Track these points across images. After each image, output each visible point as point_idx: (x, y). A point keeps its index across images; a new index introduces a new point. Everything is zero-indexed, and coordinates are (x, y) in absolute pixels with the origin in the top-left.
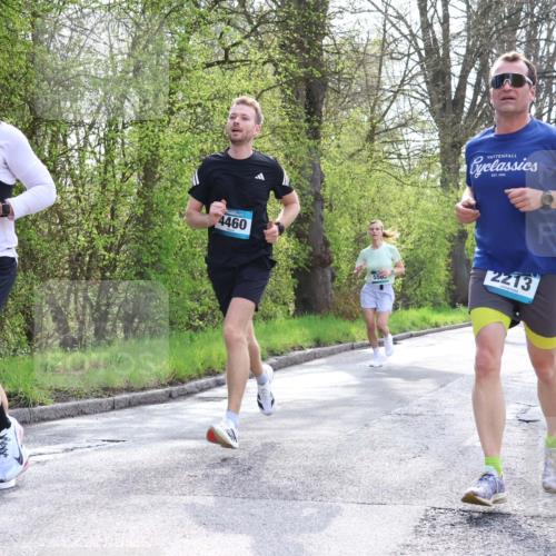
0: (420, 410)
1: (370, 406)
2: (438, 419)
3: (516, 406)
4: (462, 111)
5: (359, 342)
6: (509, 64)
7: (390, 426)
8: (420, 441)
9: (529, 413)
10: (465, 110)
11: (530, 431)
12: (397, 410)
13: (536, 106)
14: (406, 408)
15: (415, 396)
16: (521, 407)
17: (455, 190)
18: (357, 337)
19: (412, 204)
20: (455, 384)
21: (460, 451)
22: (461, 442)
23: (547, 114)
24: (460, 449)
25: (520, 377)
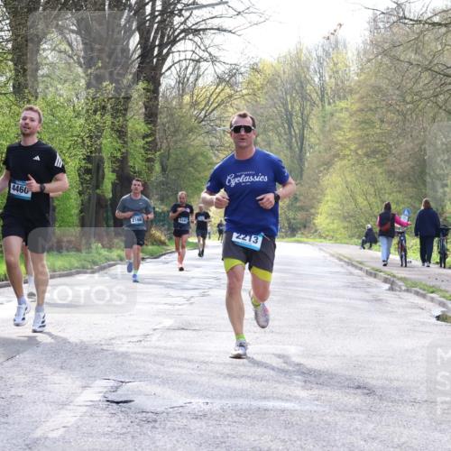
3: (104, 383)
6: (241, 119)
9: (119, 392)
11: (121, 416)
16: (112, 383)
17: (32, 99)
20: (26, 356)
21: (27, 445)
22: (29, 433)
23: (150, 4)
24: (27, 442)
25: (112, 344)
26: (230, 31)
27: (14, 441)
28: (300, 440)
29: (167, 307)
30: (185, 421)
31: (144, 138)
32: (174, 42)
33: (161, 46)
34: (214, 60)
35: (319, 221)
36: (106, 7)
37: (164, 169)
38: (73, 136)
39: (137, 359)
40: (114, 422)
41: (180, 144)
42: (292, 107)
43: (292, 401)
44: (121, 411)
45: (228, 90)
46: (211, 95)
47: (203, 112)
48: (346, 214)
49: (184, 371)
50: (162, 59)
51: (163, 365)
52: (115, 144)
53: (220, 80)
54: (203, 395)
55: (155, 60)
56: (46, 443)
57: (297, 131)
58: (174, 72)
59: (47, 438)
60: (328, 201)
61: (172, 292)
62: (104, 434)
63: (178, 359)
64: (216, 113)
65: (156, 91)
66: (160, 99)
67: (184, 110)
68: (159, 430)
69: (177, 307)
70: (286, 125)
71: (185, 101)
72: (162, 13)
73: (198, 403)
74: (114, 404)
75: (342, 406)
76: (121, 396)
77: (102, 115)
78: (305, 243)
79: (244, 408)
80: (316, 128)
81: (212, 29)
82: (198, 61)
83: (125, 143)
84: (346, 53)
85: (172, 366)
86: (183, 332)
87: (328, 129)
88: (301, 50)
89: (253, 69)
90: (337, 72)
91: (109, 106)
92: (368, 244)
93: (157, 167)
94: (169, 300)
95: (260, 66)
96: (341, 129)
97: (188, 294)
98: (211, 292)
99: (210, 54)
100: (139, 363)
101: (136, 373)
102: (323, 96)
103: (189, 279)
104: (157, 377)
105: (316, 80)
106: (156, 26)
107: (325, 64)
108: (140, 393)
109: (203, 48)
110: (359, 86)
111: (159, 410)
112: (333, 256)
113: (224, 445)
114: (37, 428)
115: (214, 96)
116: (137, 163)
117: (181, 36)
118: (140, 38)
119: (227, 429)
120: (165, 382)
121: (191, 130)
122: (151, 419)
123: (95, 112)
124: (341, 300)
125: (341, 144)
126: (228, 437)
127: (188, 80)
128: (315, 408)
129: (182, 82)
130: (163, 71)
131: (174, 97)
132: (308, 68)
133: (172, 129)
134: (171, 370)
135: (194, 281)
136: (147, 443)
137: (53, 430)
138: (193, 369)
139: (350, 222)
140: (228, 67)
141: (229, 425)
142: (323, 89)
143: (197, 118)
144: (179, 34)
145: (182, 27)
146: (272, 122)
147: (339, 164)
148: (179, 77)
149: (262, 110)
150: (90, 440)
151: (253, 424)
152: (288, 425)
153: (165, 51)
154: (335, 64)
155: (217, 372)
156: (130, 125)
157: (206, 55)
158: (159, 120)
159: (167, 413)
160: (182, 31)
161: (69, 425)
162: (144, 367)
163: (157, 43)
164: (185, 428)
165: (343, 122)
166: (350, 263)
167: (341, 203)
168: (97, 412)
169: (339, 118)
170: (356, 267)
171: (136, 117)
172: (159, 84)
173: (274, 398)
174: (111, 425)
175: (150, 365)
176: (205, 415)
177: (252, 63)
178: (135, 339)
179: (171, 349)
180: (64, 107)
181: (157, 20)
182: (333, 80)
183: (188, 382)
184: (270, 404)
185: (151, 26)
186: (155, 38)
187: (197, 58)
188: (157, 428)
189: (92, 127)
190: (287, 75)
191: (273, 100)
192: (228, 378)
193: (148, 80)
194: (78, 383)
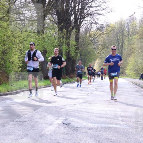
0: (25, 120)
1: (6, 118)
2: (32, 123)
3: (63, 118)
4: (45, 3)
5: (3, 93)
7: (13, 126)
8: (24, 132)
9: (67, 121)
10: (47, 2)
11: (67, 128)
12: (17, 120)
13: (74, 3)
14: (20, 119)
15: (24, 114)
16: (64, 118)
17: (42, 34)
18: (2, 91)
19: (25, 39)
20: (39, 110)
21: (40, 136)
22: (40, 133)
23: (78, 6)
24: (40, 135)
25: (65, 107)
26: (101, 15)
27: (36, 135)
28: (121, 136)
29: (81, 96)
30: (86, 130)
31: (75, 46)
32: (84, 18)
33: (81, 19)
34: (96, 23)
35: (127, 71)
36: (65, 7)
37: (81, 55)
38: (54, 45)
39: (72, 111)
40: (65, 130)
41: (86, 48)
42: (119, 38)
43: (118, 125)
44: (68, 127)
45: (100, 32)
46: (95, 34)
47: (93, 39)
48: (135, 70)
49: (86, 115)
50: (81, 23)
51: (80, 113)
52: (66, 48)
53: (98, 29)
54: (91, 123)
55: (79, 23)
56: (45, 136)
57: (121, 45)
58: (84, 27)
59: (45, 134)
60: (130, 66)
61: (83, 92)
62: (62, 133)
63: (84, 112)
64: (97, 39)
65: (79, 32)
66: (80, 34)
67: (87, 38)
68: (79, 132)
69: (84, 96)
70: (117, 43)
71: (87, 35)
72: (81, 9)
73: (90, 125)
74: (65, 125)
75: (133, 127)
76: (67, 122)
77: (63, 39)
78: (123, 78)
79: (104, 126)
80: (126, 44)
81: (96, 14)
82: (91, 23)
83: (69, 47)
84: (136, 21)
85: (82, 114)
86: (86, 104)
87: (130, 44)
88: (122, 20)
89: (108, 26)
90: (133, 27)
91: (65, 37)
92: (142, 79)
93: (79, 55)
94: (82, 94)
95: (110, 25)
96: (134, 44)
97: (87, 92)
98: (94, 92)
99: (95, 21)
100: (73, 113)
101: (72, 116)
102: (129, 34)
103: (88, 88)
104: (78, 117)
105: (127, 29)
106: (79, 13)
107: (129, 24)
108: (73, 121)
109: (93, 19)
110: (140, 31)
111: (78, 127)
112: (131, 82)
113: (98, 138)
114: (43, 131)
115: (96, 34)
116: (73, 53)
117: (86, 16)
118: (74, 16)
119: (99, 133)
120: (80, 118)
121: (89, 44)
122: (76, 129)
123: (61, 38)
124: (133, 95)
125: (134, 49)
126: (99, 135)
127: (88, 29)
128: (125, 127)
129: (86, 29)
130: (81, 26)
131: (84, 34)
132: (124, 26)
133: (83, 44)
134: (82, 115)
135: (89, 89)
136: (75, 136)
137: (47, 132)
138: (89, 115)
139: (136, 72)
140: (100, 25)
141: (99, 132)
142: (129, 32)
143: (91, 40)
144: (86, 15)
145: (87, 13)
146: (113, 42)
147: (133, 55)
148: (86, 28)
149: (110, 38)
150: (58, 135)
151: (107, 132)
152: (117, 132)
153: (82, 20)
154: (133, 25)
155: (96, 116)
156: (71, 42)
157: (94, 22)
158: (79, 41)
159: (81, 128)
160: (87, 14)
161: (52, 130)
162: (74, 114)
163: (79, 18)
164: (86, 132)
165: (135, 42)
166: (136, 84)
167: (134, 66)
168: (61, 127)
169: (133, 41)
170: (138, 86)
171: (73, 40)
172: (80, 30)
173: (113, 124)
174: (65, 131)
175: (76, 113)
176: (92, 129)
177: (107, 24)
178: (72, 106)
179: (82, 109)
180: (51, 37)
181: (79, 11)
182: (132, 29)
183: (87, 119)
184: (111, 126)
185: (78, 13)
186: (79, 16)
187: (91, 22)
188: (78, 132)
189: (60, 43)
190: (118, 28)
191: (113, 35)
192: (99, 118)
193: (76, 29)
194: (55, 118)
